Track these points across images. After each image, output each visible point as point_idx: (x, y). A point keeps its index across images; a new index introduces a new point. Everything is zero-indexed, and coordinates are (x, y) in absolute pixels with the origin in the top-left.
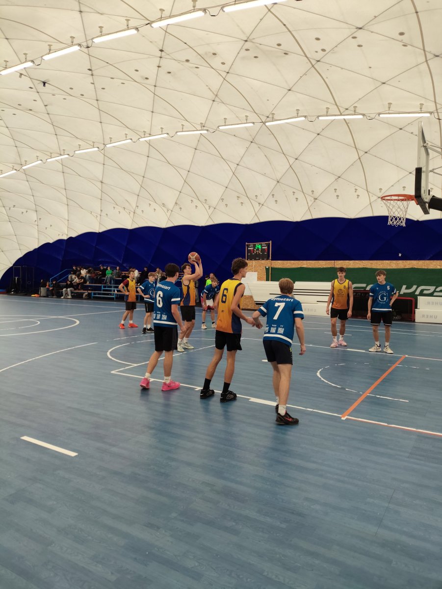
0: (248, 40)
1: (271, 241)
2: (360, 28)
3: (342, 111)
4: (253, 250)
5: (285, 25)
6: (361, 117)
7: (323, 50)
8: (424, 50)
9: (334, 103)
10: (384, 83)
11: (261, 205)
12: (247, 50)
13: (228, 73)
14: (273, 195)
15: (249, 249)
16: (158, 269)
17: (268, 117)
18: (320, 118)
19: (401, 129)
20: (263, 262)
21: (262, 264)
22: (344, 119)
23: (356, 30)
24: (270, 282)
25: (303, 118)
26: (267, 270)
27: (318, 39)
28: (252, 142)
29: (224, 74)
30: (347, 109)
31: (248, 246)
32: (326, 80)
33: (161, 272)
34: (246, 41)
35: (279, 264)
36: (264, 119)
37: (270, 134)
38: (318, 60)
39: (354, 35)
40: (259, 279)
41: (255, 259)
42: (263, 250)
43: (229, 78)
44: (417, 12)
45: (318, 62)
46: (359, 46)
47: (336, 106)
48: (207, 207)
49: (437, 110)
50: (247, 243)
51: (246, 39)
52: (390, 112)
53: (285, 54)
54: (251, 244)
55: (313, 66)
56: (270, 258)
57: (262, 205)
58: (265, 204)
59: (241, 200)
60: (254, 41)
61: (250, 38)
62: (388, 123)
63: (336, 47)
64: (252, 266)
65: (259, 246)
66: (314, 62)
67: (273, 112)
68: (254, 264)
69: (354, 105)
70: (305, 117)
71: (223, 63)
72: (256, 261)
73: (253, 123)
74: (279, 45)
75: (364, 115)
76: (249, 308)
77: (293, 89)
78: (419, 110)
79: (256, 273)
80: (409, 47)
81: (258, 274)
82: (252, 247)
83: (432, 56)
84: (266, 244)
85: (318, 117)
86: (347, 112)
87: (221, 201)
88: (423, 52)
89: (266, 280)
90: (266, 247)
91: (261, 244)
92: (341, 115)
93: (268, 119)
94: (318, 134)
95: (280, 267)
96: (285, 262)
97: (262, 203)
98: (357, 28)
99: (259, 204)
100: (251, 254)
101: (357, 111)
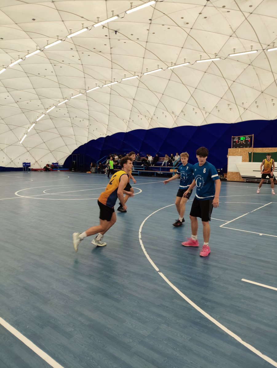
1: (253, 134)
4: (238, 142)
11: (245, 109)
14: (256, 102)
15: (234, 140)
16: (166, 155)
21: (246, 150)
24: (252, 163)
26: (250, 154)
31: (234, 138)
33: (168, 157)
35: (259, 150)
40: (244, 160)
41: (240, 147)
42: (246, 141)
48: (204, 113)
50: (232, 137)
54: (237, 137)
56: (253, 146)
57: (247, 109)
58: (248, 109)
59: (230, 107)
64: (238, 152)
65: (242, 138)
68: (239, 151)
72: (242, 149)
76: (235, 180)
79: (241, 157)
81: (242, 158)
82: (237, 139)
84: (249, 136)
87: (216, 108)
89: (249, 162)
90: (249, 139)
91: (245, 137)
93: (269, 47)
95: (260, 152)
96: (264, 149)
97: (246, 108)
99: (244, 108)
100: (236, 144)
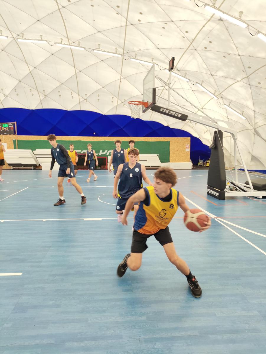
1: (16, 122)
3: (70, 43)
4: (2, 128)
6: (83, 49)
7: (69, 1)
8: (127, 20)
9: (67, 37)
10: (100, 32)
14: (15, 90)
17: (18, 35)
18: (57, 44)
19: (102, 61)
20: (11, 136)
22: (71, 48)
25: (45, 42)
26: (14, 142)
28: (2, 50)
30: (74, 42)
32: (64, 20)
35: (23, 138)
36: (15, 36)
37: (17, 47)
38: (64, 6)
40: (9, 148)
41: (4, 134)
45: (64, 8)
46: (92, 6)
47: (67, 39)
49: (123, 54)
52: (100, 50)
55: (59, 9)
56: (16, 134)
57: (7, 96)
58: (9, 96)
62: (96, 56)
63: (78, 1)
65: (6, 125)
66: (60, 7)
67: (23, 33)
68: (3, 138)
69: (79, 41)
70: (47, 41)
73: (7, 37)
75: (84, 48)
77: (41, 21)
78: (115, 52)
80: (120, 15)
81: (7, 145)
83: (130, 24)
84: (12, 124)
86: (73, 44)
89: (14, 149)
90: (12, 126)
91: (8, 124)
92: (69, 45)
93: (18, 37)
94: (52, 54)
95: (23, 140)
99: (4, 95)
101: (80, 45)
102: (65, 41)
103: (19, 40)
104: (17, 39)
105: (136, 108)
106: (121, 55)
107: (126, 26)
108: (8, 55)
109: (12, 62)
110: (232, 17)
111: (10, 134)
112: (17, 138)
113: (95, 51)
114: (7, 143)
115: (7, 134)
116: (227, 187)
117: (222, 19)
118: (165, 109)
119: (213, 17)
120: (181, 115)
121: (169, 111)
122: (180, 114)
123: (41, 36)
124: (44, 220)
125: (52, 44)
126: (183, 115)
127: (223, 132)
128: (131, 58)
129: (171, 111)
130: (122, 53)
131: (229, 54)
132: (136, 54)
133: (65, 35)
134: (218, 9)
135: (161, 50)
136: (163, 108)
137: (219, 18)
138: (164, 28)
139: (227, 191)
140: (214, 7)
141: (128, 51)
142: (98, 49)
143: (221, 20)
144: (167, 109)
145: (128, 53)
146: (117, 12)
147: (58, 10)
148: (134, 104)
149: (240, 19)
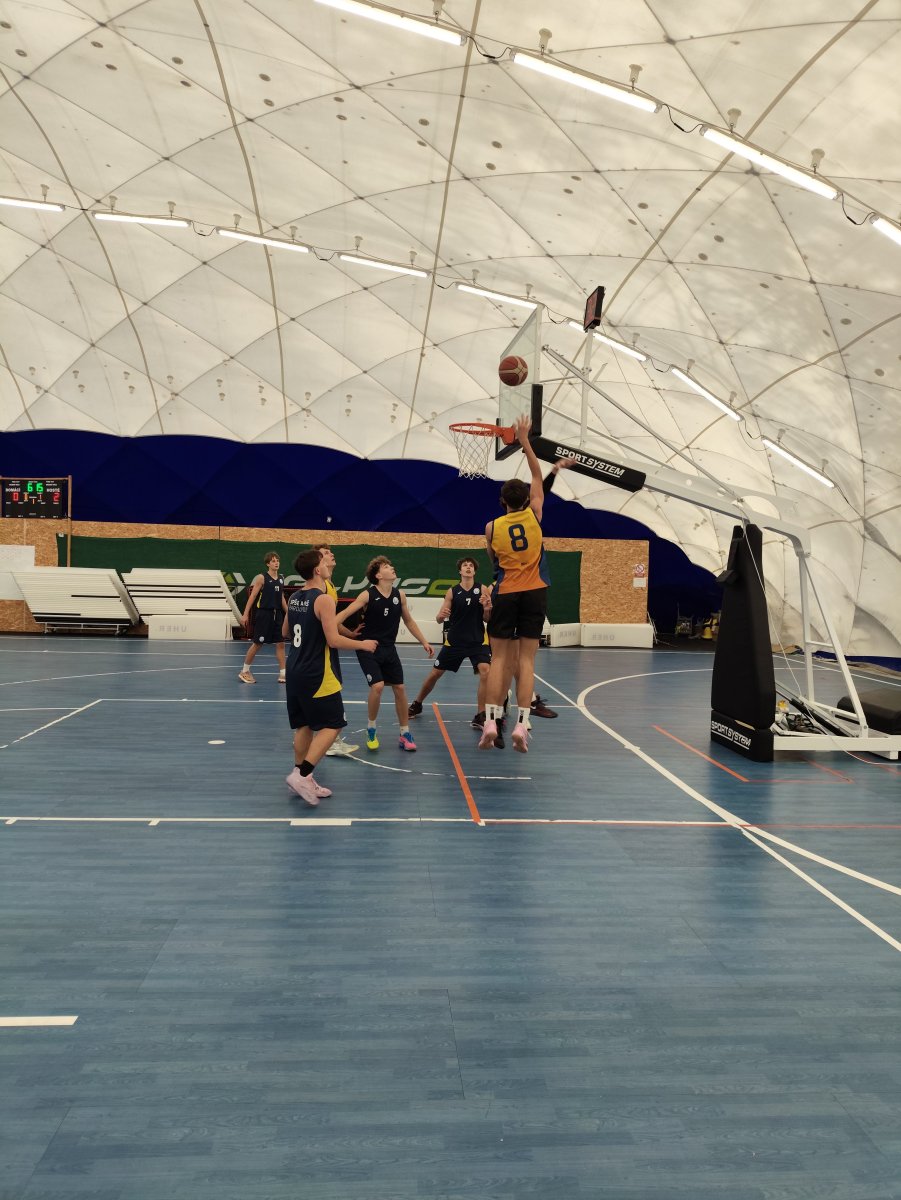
0: (108, 24)
1: (70, 476)
2: (358, 88)
3: (266, 227)
5: (206, 25)
6: (305, 250)
7: (269, 103)
8: (450, 163)
9: (254, 209)
10: (361, 198)
11: (42, 392)
12: (96, 45)
13: (26, 77)
14: (76, 373)
15: (7, 489)
17: (98, 201)
18: (222, 232)
19: (366, 289)
20: (50, 522)
21: (48, 527)
22: (265, 246)
23: (349, 87)
24: (69, 570)
25: (184, 224)
26: (62, 542)
27: (265, 78)
28: (43, 246)
29: (14, 78)
30: (276, 228)
31: (6, 484)
32: (250, 160)
34: (102, 25)
35: (91, 529)
36: (87, 203)
37: (92, 239)
38: (251, 117)
39: (340, 96)
40: (41, 561)
41: (27, 516)
42: (47, 496)
43: (26, 90)
44: (462, 96)
45: (250, 123)
46: (341, 117)
47: (255, 218)
49: (435, 268)
51: (103, 21)
52: (360, 254)
53: (184, 83)
54: (15, 481)
55: (235, 126)
56: (69, 515)
57: (46, 391)
58: (53, 390)
60: (121, 31)
61: (117, 22)
62: (346, 272)
63: (297, 104)
64: (21, 532)
65: (35, 486)
66: (239, 119)
67: (112, 194)
68: (25, 527)
69: (293, 224)
70: (189, 222)
71: (21, 53)
72: (33, 521)
73: (63, 206)
74: (178, 61)
75: (310, 248)
76: (13, 629)
77: (175, 159)
78: (407, 261)
79: (32, 549)
80: (428, 148)
81: (36, 551)
82: (17, 487)
83: (459, 176)
84: (56, 482)
85: (218, 229)
86: (274, 234)
88: (447, 164)
89: (59, 565)
90: (58, 490)
91: (43, 482)
92: (261, 236)
93: (98, 207)
94: (205, 263)
95: (94, 535)
96: (107, 525)
97: (46, 387)
98: (352, 85)
99: (38, 387)
100: (14, 502)
101: (296, 238)
102: (249, 222)
103: (99, 216)
104: (94, 212)
105: (474, 445)
106: (428, 272)
107: (447, 181)
108: (59, 262)
109: (71, 283)
110: (788, 165)
111: (49, 516)
112: (72, 529)
113: (343, 258)
114: (37, 546)
115: (38, 517)
116: (779, 717)
117: (757, 169)
118: (570, 449)
119: (730, 161)
120: (623, 471)
121: (585, 458)
122: (621, 467)
123: (171, 204)
124: (155, 822)
125: (207, 230)
126: (628, 471)
127: (762, 530)
128: (458, 283)
129: (589, 456)
130: (430, 266)
131: (781, 279)
132: (475, 271)
133: (251, 204)
134: (745, 141)
135: (558, 260)
136: (564, 447)
137: (748, 167)
138: (568, 191)
139: (779, 730)
140: (732, 134)
141: (452, 260)
142: (354, 253)
143: (753, 171)
144: (576, 452)
145: (449, 266)
146: (421, 140)
147: (233, 130)
148: (471, 433)
149: (815, 174)
